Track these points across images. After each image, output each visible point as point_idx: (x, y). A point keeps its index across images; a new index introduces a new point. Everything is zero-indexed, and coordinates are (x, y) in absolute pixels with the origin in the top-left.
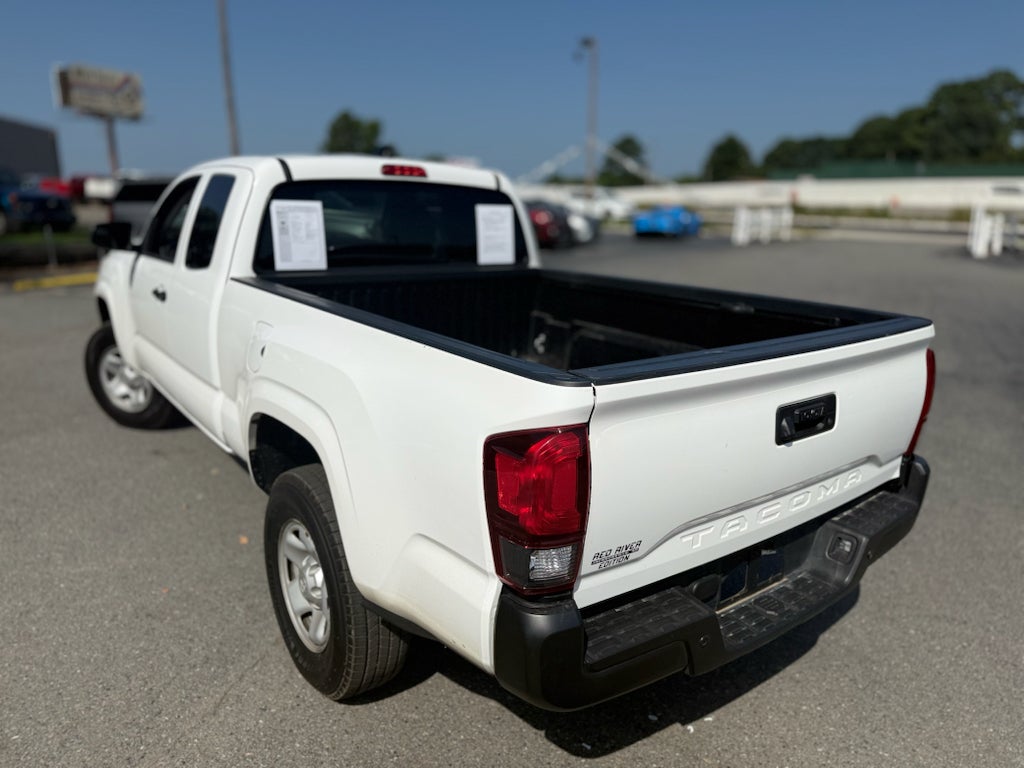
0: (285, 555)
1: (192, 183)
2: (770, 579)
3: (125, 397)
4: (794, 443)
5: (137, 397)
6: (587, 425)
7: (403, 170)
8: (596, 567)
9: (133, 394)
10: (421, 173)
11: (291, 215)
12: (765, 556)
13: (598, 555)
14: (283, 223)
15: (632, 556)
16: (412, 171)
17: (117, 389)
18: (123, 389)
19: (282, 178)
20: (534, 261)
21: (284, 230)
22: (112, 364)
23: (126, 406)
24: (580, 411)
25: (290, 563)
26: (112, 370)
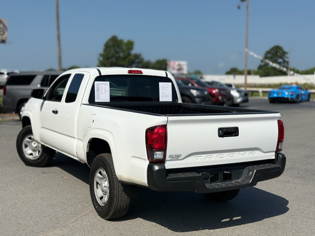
0: (96, 181)
1: (69, 75)
2: (228, 180)
3: (31, 154)
4: (224, 138)
5: (36, 154)
6: (166, 125)
7: (135, 71)
8: (170, 159)
9: (34, 153)
10: (141, 72)
11: (100, 85)
12: (225, 173)
13: (170, 155)
14: (98, 88)
15: (179, 158)
16: (138, 72)
17: (28, 151)
18: (30, 151)
19: (98, 75)
20: (180, 101)
21: (98, 90)
22: (27, 141)
23: (31, 157)
24: (165, 121)
25: (97, 183)
26: (27, 144)
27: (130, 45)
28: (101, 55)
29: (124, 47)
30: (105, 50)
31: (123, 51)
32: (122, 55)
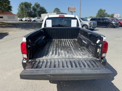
10: (64, 16)
11: (48, 21)
27: (105, 11)
28: (97, 14)
29: (103, 11)
30: (98, 12)
31: (103, 12)
32: (102, 13)
